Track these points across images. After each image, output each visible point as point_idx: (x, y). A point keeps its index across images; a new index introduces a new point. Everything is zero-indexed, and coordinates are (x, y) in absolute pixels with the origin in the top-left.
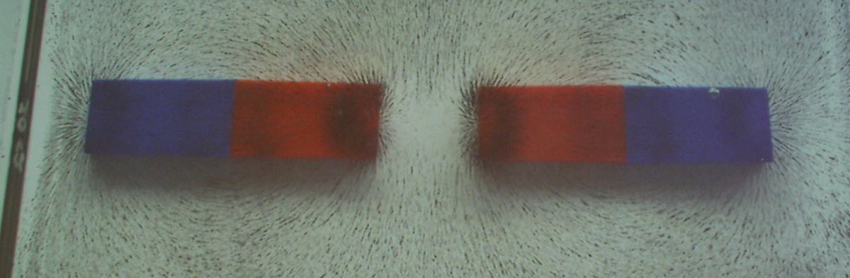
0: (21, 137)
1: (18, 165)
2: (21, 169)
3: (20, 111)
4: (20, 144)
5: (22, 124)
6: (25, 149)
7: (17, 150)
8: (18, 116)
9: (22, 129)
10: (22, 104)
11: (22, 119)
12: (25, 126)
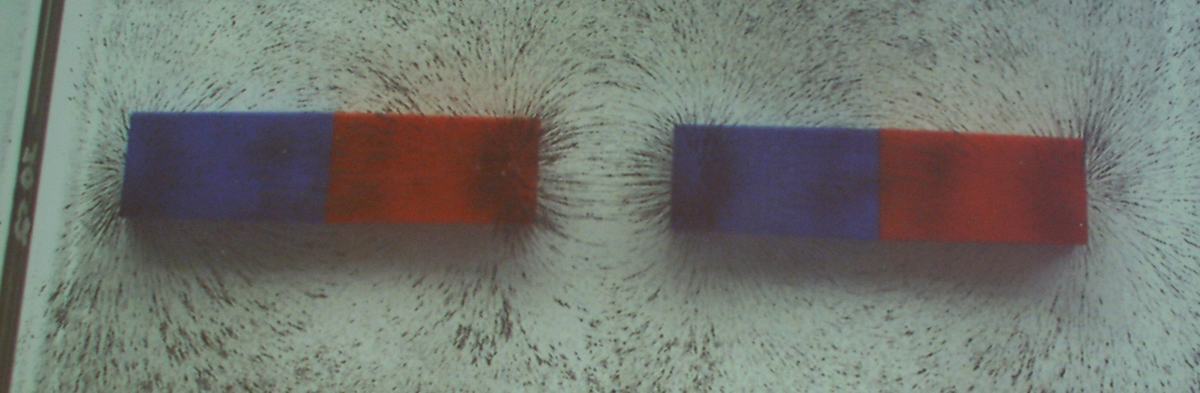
0: (25, 198)
1: (20, 235)
2: (24, 242)
3: (25, 159)
4: (23, 206)
5: (28, 178)
6: (30, 214)
7: (19, 215)
8: (22, 166)
9: (26, 184)
10: (27, 149)
11: (27, 171)
12: (32, 180)
